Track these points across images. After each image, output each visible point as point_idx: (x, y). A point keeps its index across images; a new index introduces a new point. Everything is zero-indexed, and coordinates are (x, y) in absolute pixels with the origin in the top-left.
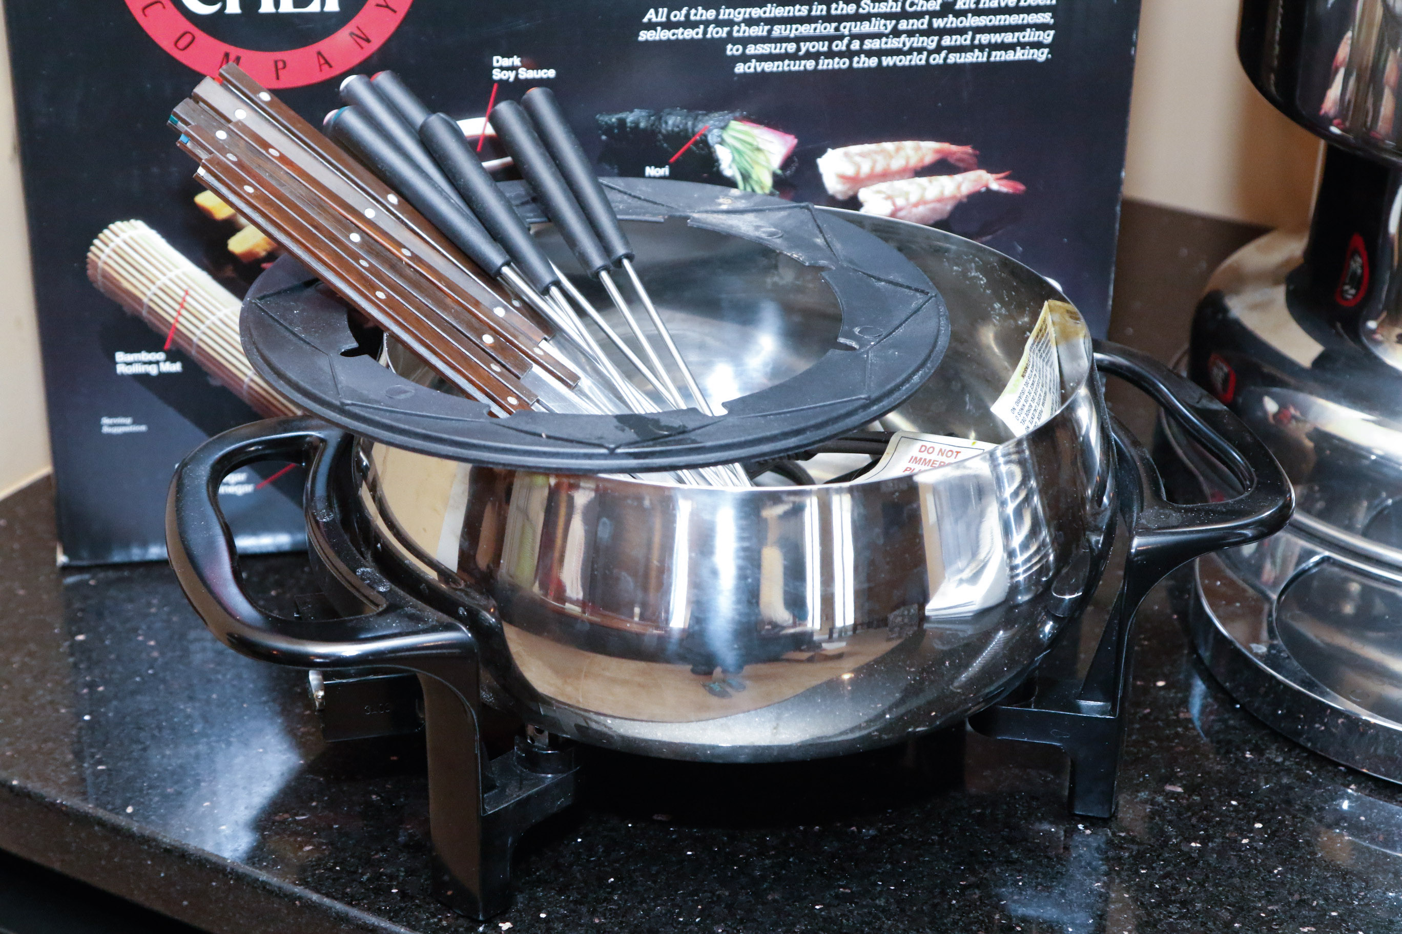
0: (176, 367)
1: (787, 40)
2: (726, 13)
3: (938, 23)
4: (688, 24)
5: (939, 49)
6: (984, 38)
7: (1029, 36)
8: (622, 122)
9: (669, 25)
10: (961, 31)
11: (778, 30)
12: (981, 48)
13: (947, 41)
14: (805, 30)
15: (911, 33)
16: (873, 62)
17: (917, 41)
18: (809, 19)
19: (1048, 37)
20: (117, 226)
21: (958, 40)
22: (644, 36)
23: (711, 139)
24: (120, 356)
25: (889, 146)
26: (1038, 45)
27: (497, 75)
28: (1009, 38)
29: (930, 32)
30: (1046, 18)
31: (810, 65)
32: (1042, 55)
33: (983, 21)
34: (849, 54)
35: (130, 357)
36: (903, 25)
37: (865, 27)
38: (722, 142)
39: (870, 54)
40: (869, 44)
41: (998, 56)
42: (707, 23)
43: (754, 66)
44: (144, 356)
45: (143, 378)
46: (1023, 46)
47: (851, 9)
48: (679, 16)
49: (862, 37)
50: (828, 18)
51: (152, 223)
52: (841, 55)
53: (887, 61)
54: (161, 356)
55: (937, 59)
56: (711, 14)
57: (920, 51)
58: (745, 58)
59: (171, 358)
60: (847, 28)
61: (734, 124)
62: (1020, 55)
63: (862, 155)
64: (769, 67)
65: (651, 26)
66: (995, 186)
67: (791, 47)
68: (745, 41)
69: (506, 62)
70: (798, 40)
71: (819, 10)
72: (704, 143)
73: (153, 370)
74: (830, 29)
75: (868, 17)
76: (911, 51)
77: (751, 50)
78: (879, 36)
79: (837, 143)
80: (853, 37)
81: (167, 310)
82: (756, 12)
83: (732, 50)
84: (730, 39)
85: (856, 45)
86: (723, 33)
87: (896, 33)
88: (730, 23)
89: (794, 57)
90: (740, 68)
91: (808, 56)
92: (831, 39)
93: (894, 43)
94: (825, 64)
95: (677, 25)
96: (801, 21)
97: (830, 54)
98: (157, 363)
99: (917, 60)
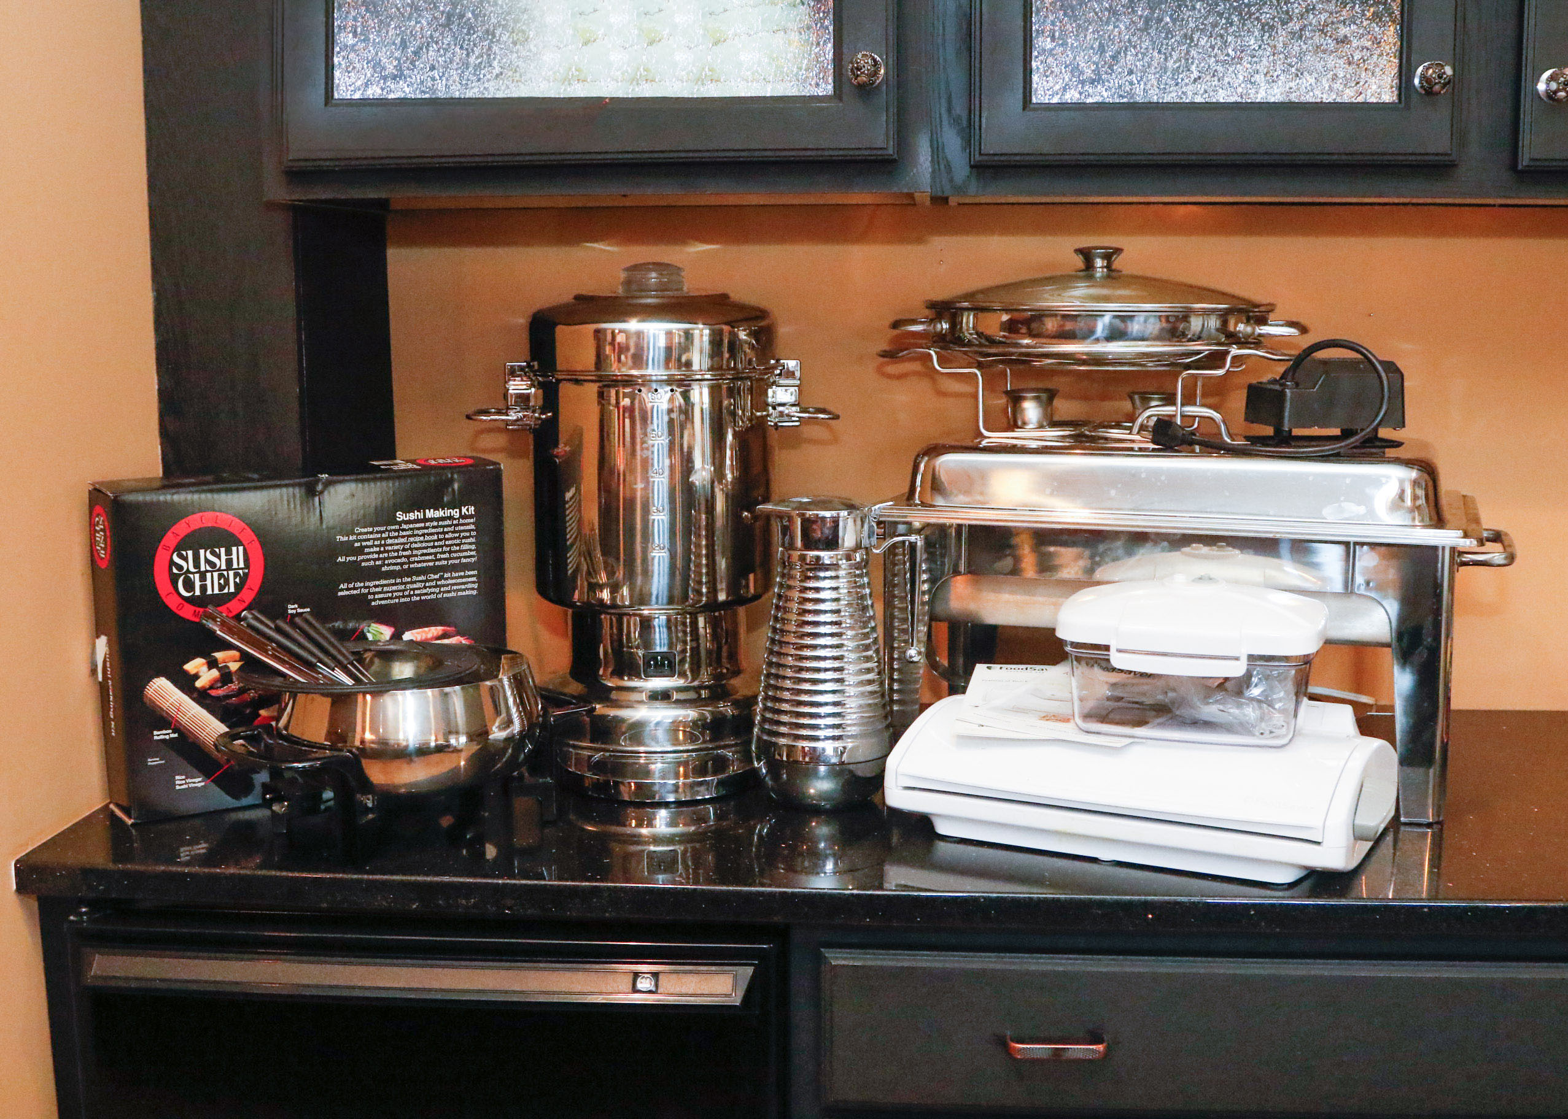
0: (176, 735)
1: (389, 592)
2: (367, 584)
3: (439, 583)
4: (355, 588)
5: (440, 592)
6: (455, 587)
7: (470, 586)
8: (333, 626)
9: (348, 589)
10: (447, 585)
11: (385, 589)
12: (454, 591)
13: (442, 589)
14: (394, 588)
15: (430, 587)
16: (418, 598)
17: (433, 590)
18: (395, 584)
19: (476, 586)
20: (155, 680)
21: (446, 589)
22: (340, 594)
23: (365, 631)
24: (155, 733)
25: (426, 629)
26: (473, 589)
27: (290, 612)
28: (463, 587)
29: (436, 586)
30: (474, 579)
31: (397, 601)
32: (475, 593)
33: (454, 581)
34: (410, 596)
35: (159, 733)
36: (427, 584)
37: (415, 586)
38: (369, 632)
39: (417, 595)
40: (417, 592)
41: (460, 593)
42: (361, 588)
43: (378, 602)
44: (164, 732)
45: (164, 740)
46: (468, 589)
47: (409, 579)
48: (351, 586)
49: (414, 590)
50: (402, 583)
51: (168, 679)
52: (407, 596)
53: (423, 598)
54: (170, 731)
55: (440, 596)
56: (362, 584)
57: (433, 593)
58: (375, 600)
59: (174, 732)
60: (408, 586)
61: (373, 625)
62: (467, 593)
63: (418, 633)
64: (383, 602)
65: (342, 590)
66: (464, 642)
67: (390, 595)
68: (374, 594)
69: (293, 607)
70: (392, 592)
71: (399, 580)
72: (363, 632)
73: (167, 737)
74: (403, 587)
75: (415, 582)
76: (431, 593)
77: (376, 596)
78: (420, 589)
79: (408, 630)
80: (411, 589)
81: (173, 712)
82: (377, 583)
83: (370, 597)
84: (369, 593)
85: (412, 593)
86: (367, 591)
87: (425, 587)
88: (369, 587)
89: (391, 598)
90: (373, 603)
91: (396, 597)
92: (403, 591)
93: (425, 591)
94: (402, 600)
95: (350, 589)
96: (393, 585)
97: (403, 596)
98: (168, 734)
99: (433, 597)
